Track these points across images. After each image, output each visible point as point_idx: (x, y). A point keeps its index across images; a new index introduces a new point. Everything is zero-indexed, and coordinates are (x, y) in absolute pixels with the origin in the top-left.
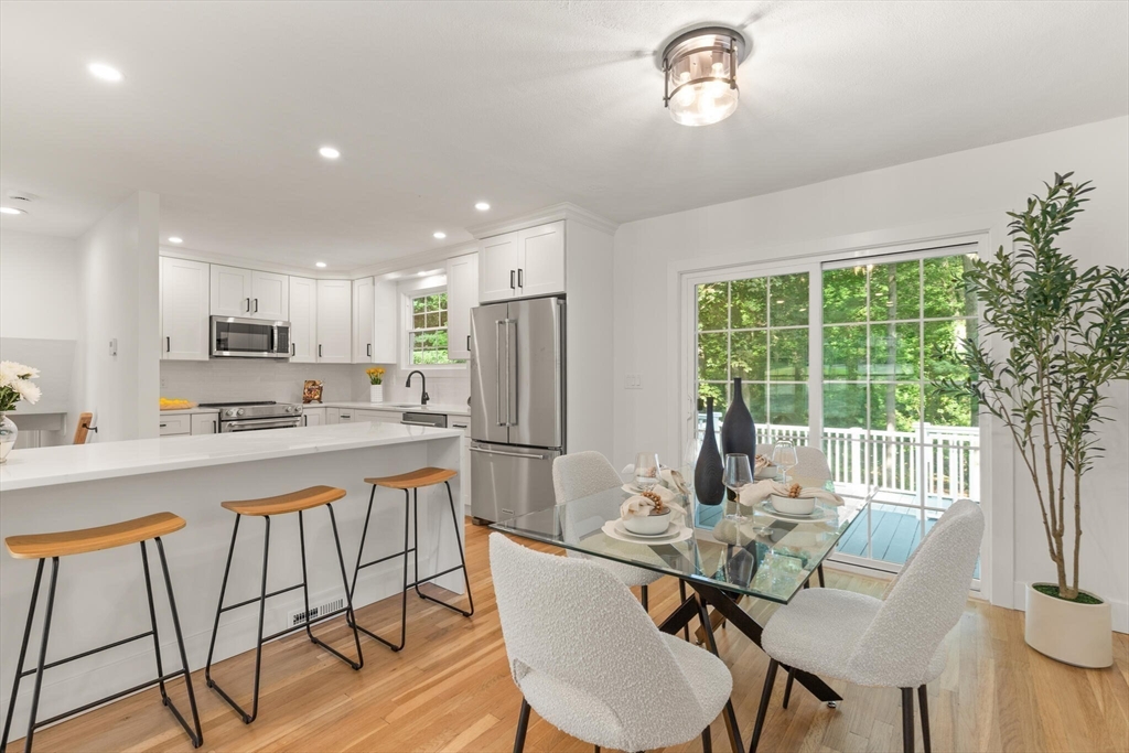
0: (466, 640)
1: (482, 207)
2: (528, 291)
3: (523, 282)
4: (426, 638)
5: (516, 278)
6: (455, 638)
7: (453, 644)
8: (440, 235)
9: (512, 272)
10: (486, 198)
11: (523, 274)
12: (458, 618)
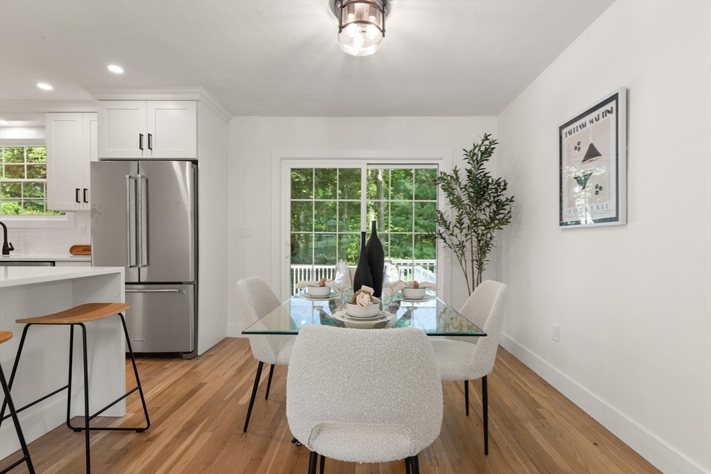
0: (154, 450)
1: (116, 69)
2: (156, 154)
3: (153, 146)
4: (108, 463)
5: (145, 141)
6: (141, 452)
7: (142, 458)
8: (45, 86)
9: (141, 135)
10: (119, 61)
11: (153, 138)
12: (132, 436)
